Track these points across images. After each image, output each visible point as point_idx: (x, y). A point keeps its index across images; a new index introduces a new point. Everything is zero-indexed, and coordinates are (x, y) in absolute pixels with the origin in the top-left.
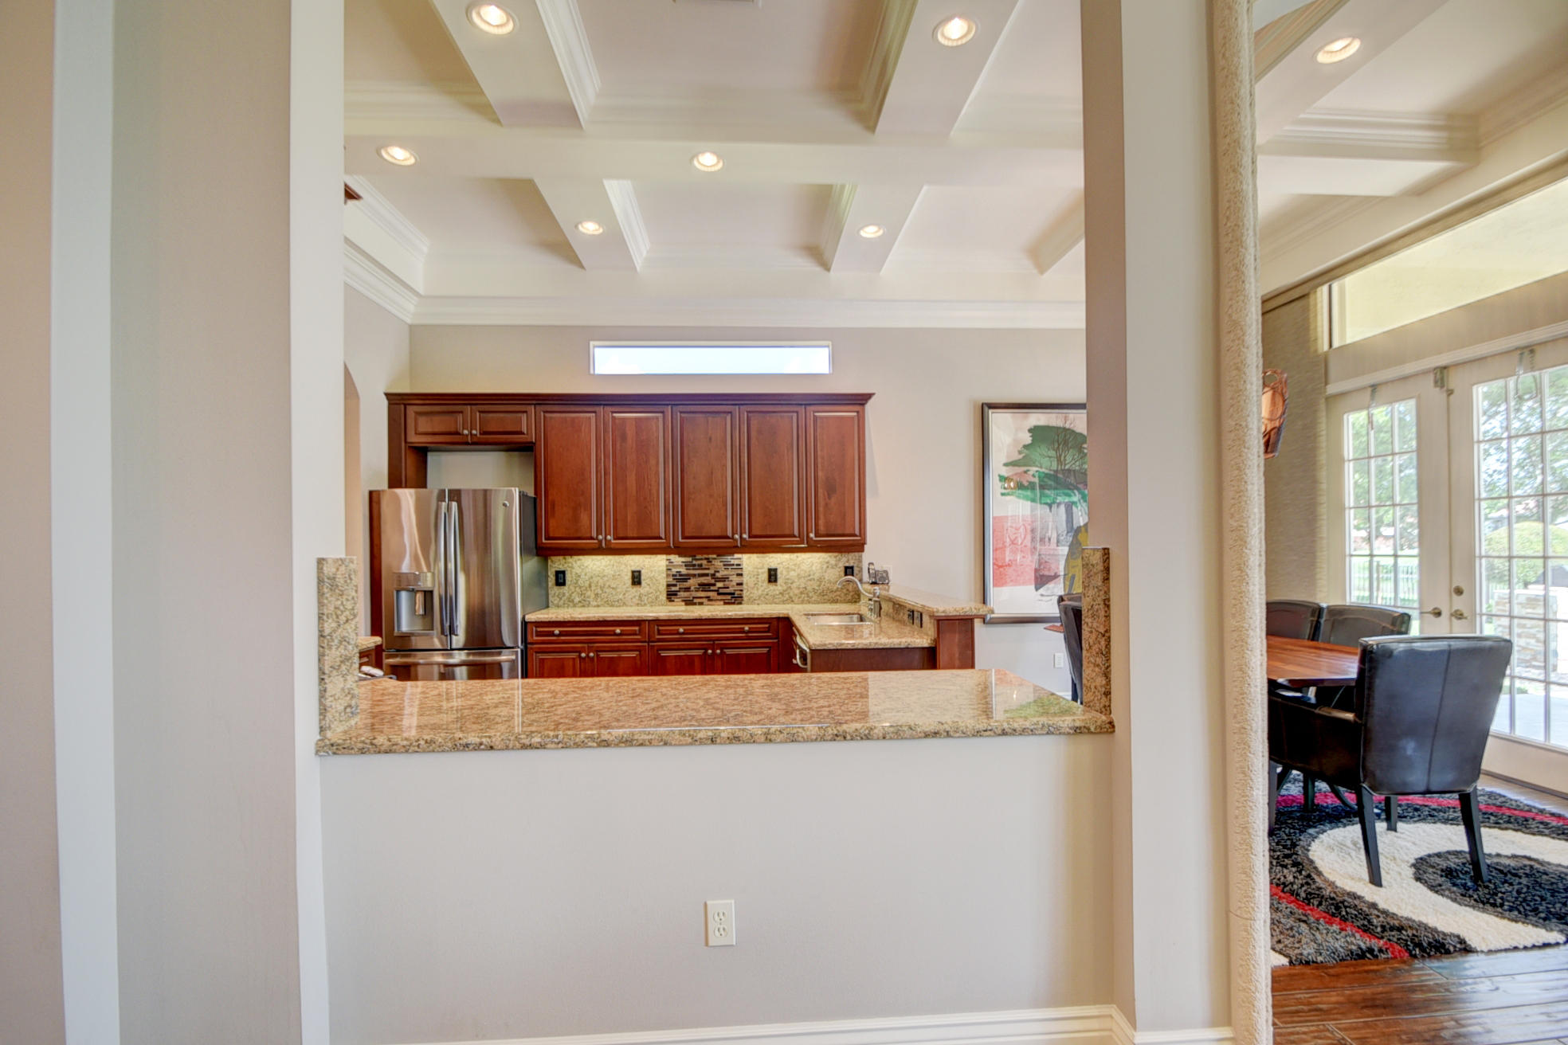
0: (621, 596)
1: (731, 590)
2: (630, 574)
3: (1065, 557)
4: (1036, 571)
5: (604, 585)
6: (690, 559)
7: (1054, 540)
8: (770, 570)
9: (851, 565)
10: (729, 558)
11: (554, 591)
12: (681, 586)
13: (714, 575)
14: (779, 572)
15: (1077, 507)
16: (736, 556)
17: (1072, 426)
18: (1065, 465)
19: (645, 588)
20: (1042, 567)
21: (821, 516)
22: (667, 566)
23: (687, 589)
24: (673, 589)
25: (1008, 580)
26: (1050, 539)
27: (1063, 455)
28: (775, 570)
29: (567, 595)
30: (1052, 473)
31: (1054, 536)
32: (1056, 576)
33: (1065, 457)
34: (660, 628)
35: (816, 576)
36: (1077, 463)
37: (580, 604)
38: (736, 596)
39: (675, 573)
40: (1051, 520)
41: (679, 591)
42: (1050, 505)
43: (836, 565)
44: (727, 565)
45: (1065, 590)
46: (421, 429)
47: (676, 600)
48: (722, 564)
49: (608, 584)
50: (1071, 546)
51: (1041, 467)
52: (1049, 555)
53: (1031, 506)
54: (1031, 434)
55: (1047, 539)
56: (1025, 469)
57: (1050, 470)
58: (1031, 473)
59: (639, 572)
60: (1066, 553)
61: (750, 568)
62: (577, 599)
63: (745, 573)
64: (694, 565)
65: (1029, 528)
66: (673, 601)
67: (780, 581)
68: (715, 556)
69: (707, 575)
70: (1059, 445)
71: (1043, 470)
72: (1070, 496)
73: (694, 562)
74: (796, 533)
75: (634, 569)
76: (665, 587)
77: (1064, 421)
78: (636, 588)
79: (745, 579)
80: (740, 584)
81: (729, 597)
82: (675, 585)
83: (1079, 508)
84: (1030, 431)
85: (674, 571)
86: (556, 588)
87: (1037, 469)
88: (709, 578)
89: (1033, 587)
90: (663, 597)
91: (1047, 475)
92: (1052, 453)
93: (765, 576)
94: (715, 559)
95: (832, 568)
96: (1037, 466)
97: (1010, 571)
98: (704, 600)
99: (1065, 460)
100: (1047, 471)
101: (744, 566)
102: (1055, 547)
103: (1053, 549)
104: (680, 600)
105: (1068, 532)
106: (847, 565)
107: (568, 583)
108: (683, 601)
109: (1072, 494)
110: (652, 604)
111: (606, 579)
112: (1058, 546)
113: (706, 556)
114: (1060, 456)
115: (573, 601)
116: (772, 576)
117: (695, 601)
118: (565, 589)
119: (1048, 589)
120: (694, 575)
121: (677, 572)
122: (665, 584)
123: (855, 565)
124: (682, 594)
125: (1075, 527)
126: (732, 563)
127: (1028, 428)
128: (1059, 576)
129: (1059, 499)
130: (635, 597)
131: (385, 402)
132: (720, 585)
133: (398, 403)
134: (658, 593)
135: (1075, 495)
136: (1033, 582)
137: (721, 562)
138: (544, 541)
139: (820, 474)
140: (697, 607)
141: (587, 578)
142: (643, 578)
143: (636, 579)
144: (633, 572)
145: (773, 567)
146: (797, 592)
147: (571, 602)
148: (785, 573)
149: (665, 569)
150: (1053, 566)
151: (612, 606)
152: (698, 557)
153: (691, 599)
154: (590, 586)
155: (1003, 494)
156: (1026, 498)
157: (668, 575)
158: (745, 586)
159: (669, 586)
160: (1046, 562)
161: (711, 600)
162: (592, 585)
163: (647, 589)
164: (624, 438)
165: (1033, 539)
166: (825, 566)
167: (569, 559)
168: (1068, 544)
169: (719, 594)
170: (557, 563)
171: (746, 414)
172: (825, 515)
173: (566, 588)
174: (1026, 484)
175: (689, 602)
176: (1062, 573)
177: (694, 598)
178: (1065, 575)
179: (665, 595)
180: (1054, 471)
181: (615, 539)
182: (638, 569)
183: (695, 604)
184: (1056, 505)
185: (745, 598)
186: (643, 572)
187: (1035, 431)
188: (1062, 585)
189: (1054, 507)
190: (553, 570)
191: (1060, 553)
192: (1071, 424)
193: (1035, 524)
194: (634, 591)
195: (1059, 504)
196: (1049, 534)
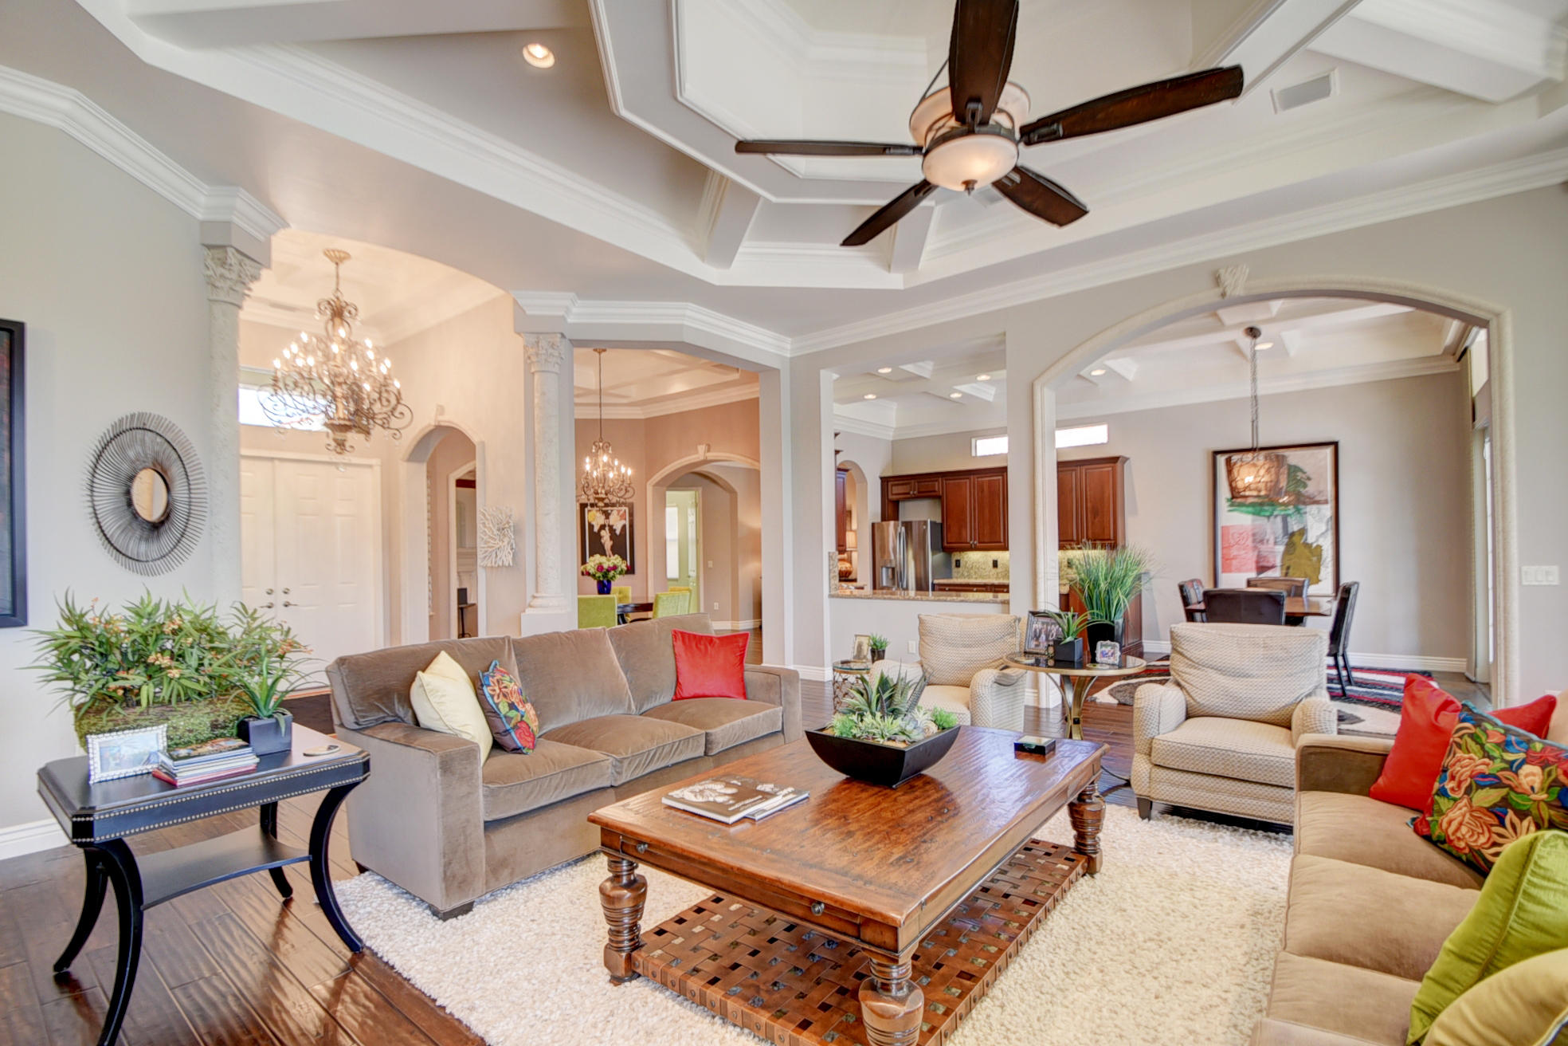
0: (988, 574)
2: (992, 562)
3: (1282, 554)
4: (1257, 562)
5: (979, 567)
7: (1272, 541)
11: (955, 570)
19: (999, 569)
20: (1262, 560)
21: (1090, 529)
25: (1233, 569)
26: (1268, 541)
29: (962, 572)
31: (1272, 538)
32: (1273, 567)
37: (968, 576)
40: (1269, 527)
42: (1269, 517)
46: (896, 490)
49: (981, 566)
50: (1286, 546)
52: (1268, 552)
53: (1252, 518)
55: (1266, 541)
60: (1282, 551)
65: (1250, 533)
67: (1074, 566)
72: (1285, 510)
74: (1075, 538)
75: (994, 559)
78: (995, 569)
83: (1295, 519)
86: (956, 566)
89: (1254, 574)
93: (1066, 563)
97: (1234, 562)
102: (1273, 546)
103: (1272, 548)
105: (1284, 536)
107: (961, 565)
109: (1287, 508)
110: (1004, 578)
111: (980, 564)
112: (1275, 545)
116: (1071, 564)
118: (960, 569)
125: (1290, 531)
129: (1276, 513)
130: (995, 574)
131: (879, 481)
133: (885, 481)
134: (1006, 572)
135: (1290, 509)
136: (1255, 570)
138: (946, 544)
139: (1089, 505)
141: (970, 562)
142: (999, 564)
143: (995, 564)
144: (994, 561)
147: (963, 575)
150: (1271, 560)
151: (983, 577)
155: (1230, 511)
156: (1248, 513)
160: (1265, 557)
162: (972, 565)
164: (983, 491)
165: (1254, 541)
167: (961, 553)
168: (1284, 544)
170: (956, 556)
172: (1092, 528)
181: (979, 543)
182: (997, 559)
184: (1273, 517)
186: (999, 561)
189: (1272, 519)
190: (954, 559)
191: (1277, 550)
193: (1256, 531)
194: (994, 571)
195: (1276, 516)
196: (1267, 537)
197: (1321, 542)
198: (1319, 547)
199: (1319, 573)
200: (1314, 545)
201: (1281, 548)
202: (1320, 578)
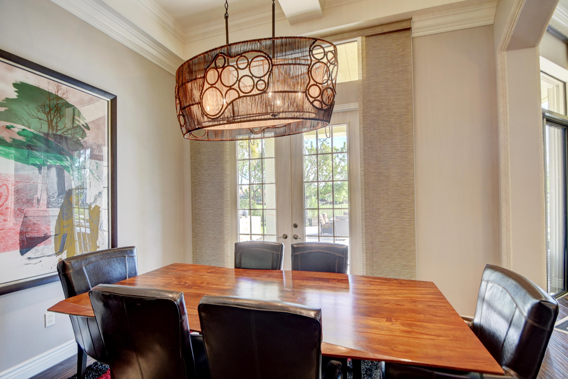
3: (57, 218)
4: (21, 233)
7: (43, 202)
15: (69, 172)
17: (64, 96)
18: (57, 130)
20: (29, 229)
26: (38, 200)
27: (55, 120)
30: (42, 135)
31: (45, 197)
32: (45, 238)
33: (57, 123)
36: (70, 132)
40: (40, 181)
42: (40, 168)
45: (55, 250)
50: (62, 208)
51: (29, 127)
52: (38, 216)
53: (16, 166)
54: (16, 90)
55: (35, 201)
56: (8, 124)
57: (40, 132)
58: (16, 130)
60: (57, 214)
70: (50, 110)
71: (32, 130)
72: (61, 160)
77: (56, 90)
83: (71, 172)
84: (15, 85)
87: (23, 127)
89: (18, 251)
91: (35, 136)
92: (43, 116)
96: (23, 125)
99: (57, 126)
100: (35, 132)
102: (45, 209)
103: (43, 211)
105: (59, 195)
109: (64, 159)
112: (48, 207)
114: (52, 121)
119: (37, 251)
125: (67, 189)
127: (14, 82)
128: (51, 236)
129: (50, 162)
135: (67, 160)
136: (18, 247)
150: (43, 228)
160: (34, 224)
165: (17, 200)
168: (60, 205)
174: (9, 141)
176: (53, 234)
178: (56, 235)
180: (44, 133)
184: (46, 167)
187: (20, 87)
188: (53, 245)
189: (44, 170)
191: (51, 214)
192: (64, 94)
193: (20, 185)
195: (49, 167)
196: (38, 195)
197: (98, 204)
198: (97, 208)
199: (97, 239)
200: (93, 206)
201: (55, 212)
202: (98, 245)
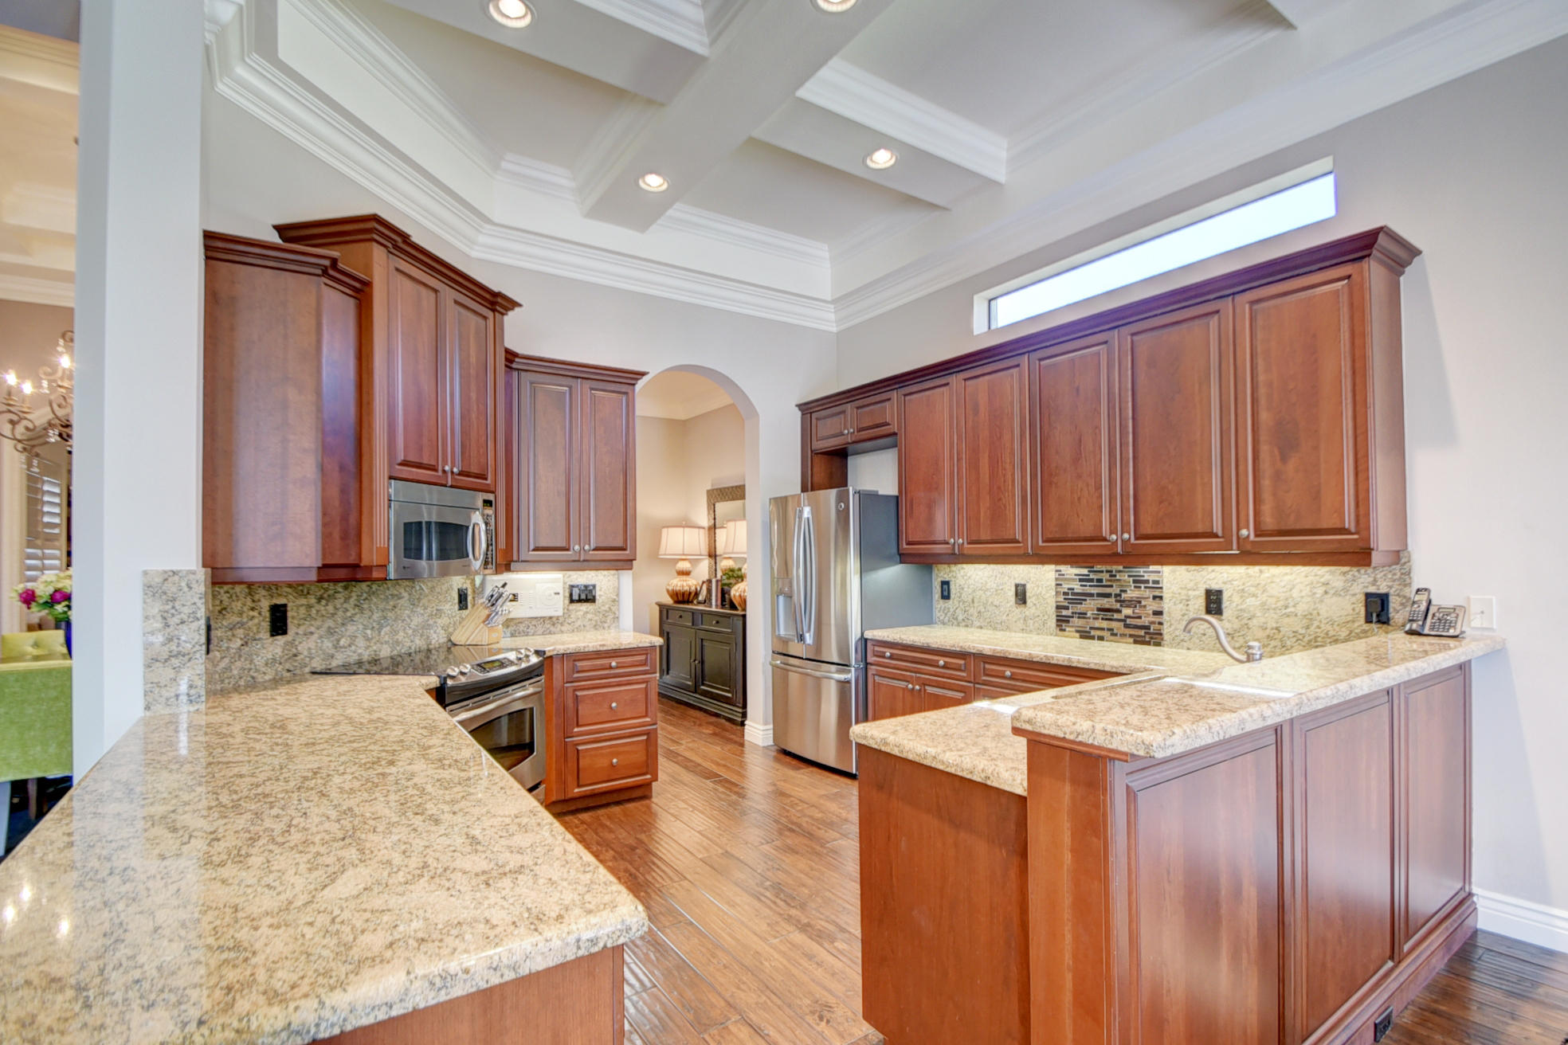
0: (1004, 617)
1: (1145, 621)
2: (1013, 589)
5: (987, 601)
6: (1085, 571)
8: (1208, 593)
9: (1383, 590)
10: (1141, 571)
11: (939, 604)
12: (1075, 611)
13: (1120, 595)
14: (1225, 596)
16: (1152, 568)
19: (1031, 609)
21: (1267, 495)
22: (1057, 579)
23: (1082, 615)
24: (1064, 612)
28: (1219, 592)
29: (952, 610)
34: (987, 666)
35: (1302, 608)
37: (964, 624)
38: (1152, 631)
39: (1066, 590)
41: (1072, 617)
43: (1346, 590)
44: (1138, 582)
47: (1067, 629)
48: (1131, 579)
49: (990, 600)
59: (1024, 586)
61: (1175, 589)
62: (960, 618)
63: (1166, 595)
64: (1092, 580)
66: (1064, 630)
67: (1228, 611)
68: (1121, 568)
69: (1108, 595)
73: (1092, 576)
74: (1217, 529)
75: (1018, 582)
76: (1054, 609)
78: (1021, 608)
79: (1166, 605)
80: (1158, 613)
81: (1142, 633)
82: (1067, 608)
85: (1066, 587)
86: (941, 601)
88: (1113, 600)
90: (1052, 622)
93: (1200, 603)
94: (1120, 571)
95: (1336, 594)
98: (1106, 634)
101: (1165, 584)
104: (1073, 629)
106: (1372, 589)
107: (952, 596)
108: (1077, 631)
110: (1039, 631)
111: (988, 593)
113: (1109, 568)
115: (956, 619)
116: (1214, 602)
117: (1093, 633)
118: (949, 603)
120: (1091, 595)
121: (1069, 589)
122: (1055, 605)
123: (1392, 592)
124: (1076, 621)
126: (1145, 578)
130: (1019, 619)
131: (797, 413)
132: (1127, 611)
133: (806, 413)
134: (1046, 617)
137: (1129, 576)
138: (905, 546)
139: (1264, 416)
140: (1096, 642)
141: (970, 591)
142: (1028, 594)
143: (1021, 596)
144: (1017, 586)
145: (1215, 587)
146: (1261, 634)
147: (954, 621)
148: (1236, 599)
149: (1054, 583)
151: (995, 629)
152: (1098, 568)
153: (1088, 629)
154: (973, 602)
157: (1057, 592)
158: (1165, 617)
159: (1058, 607)
161: (1116, 635)
162: (975, 600)
163: (1033, 610)
164: (976, 411)
166: (1320, 591)
167: (954, 568)
169: (1127, 626)
170: (942, 573)
171: (1129, 338)
172: (1274, 495)
173: (951, 601)
175: (1085, 635)
177: (1091, 628)
179: (1054, 621)
181: (969, 543)
182: (1022, 582)
183: (1093, 638)
185: (1166, 637)
186: (1028, 587)
190: (940, 580)
194: (1018, 611)
